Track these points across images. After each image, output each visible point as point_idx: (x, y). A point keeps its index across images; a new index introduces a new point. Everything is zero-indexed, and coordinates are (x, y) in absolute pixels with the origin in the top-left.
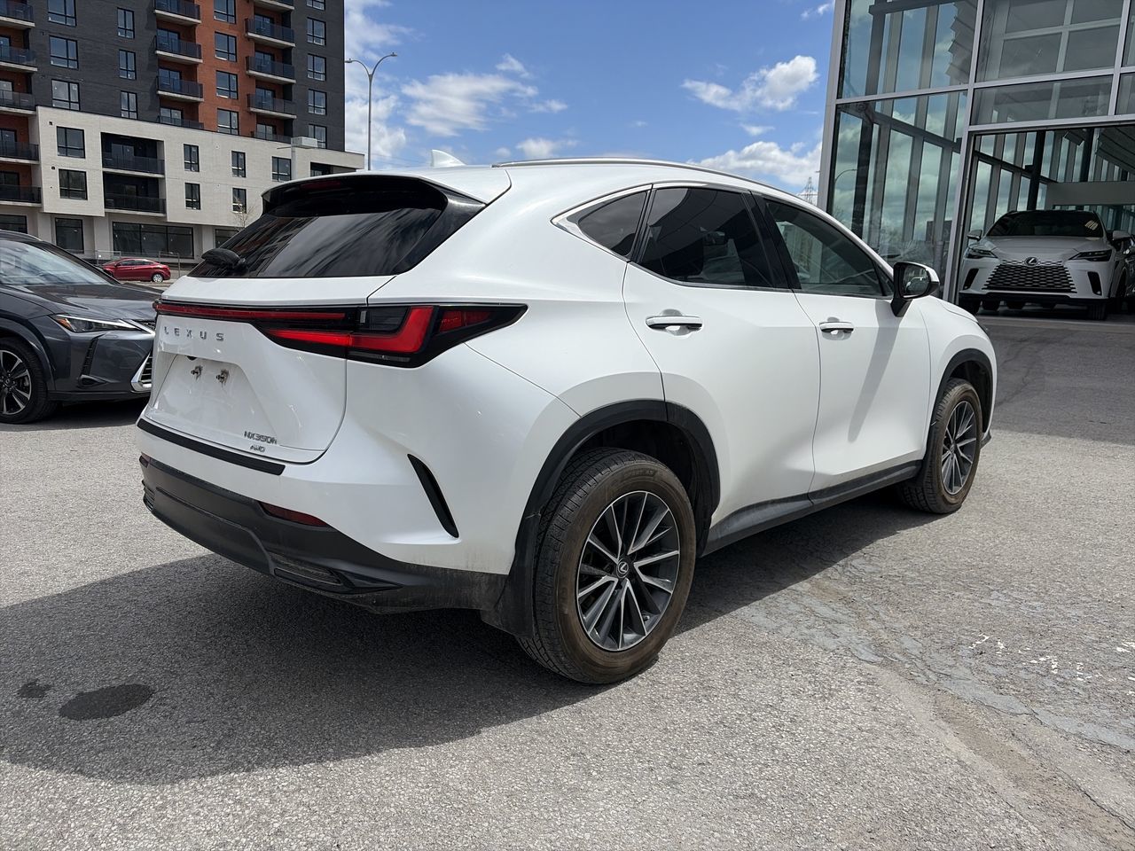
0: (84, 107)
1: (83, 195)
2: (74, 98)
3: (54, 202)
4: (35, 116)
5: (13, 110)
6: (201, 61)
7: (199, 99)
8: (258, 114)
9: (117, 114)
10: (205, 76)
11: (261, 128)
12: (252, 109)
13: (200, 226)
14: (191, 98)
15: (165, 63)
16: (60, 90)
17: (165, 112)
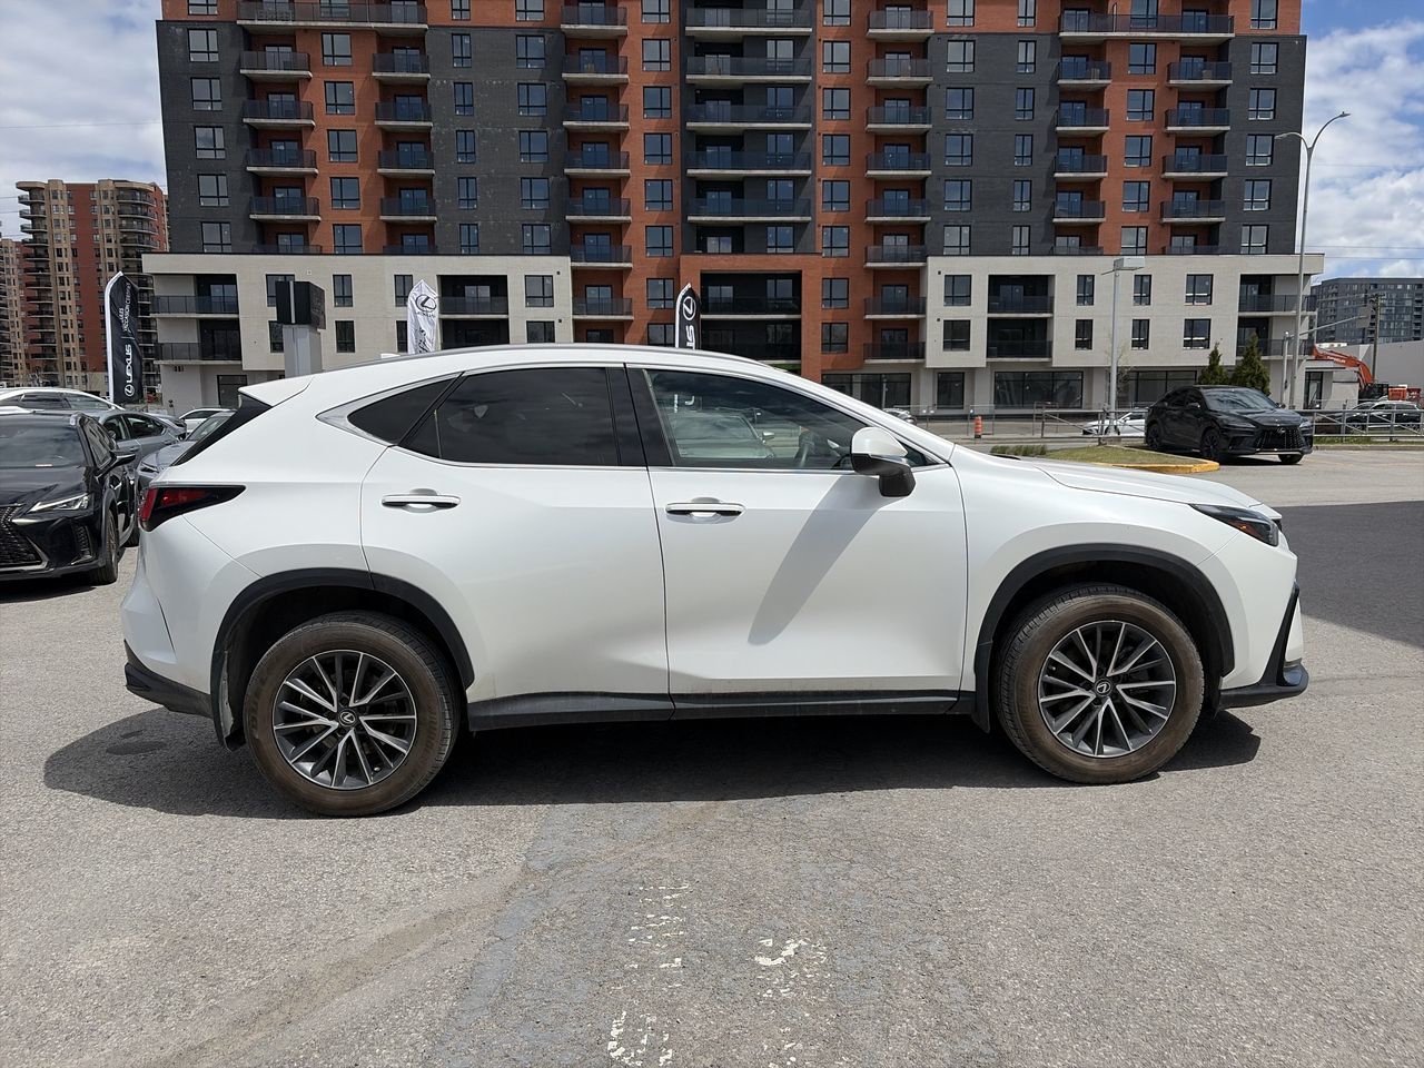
0: (975, 250)
1: (965, 345)
2: (965, 242)
3: (937, 356)
4: (925, 267)
5: (905, 264)
6: (1106, 174)
7: (1099, 220)
8: (1172, 225)
9: (1006, 252)
10: (1111, 192)
11: (1177, 240)
12: (1165, 220)
13: (1090, 369)
14: (1091, 220)
15: (1063, 186)
16: (952, 236)
17: (1061, 241)
